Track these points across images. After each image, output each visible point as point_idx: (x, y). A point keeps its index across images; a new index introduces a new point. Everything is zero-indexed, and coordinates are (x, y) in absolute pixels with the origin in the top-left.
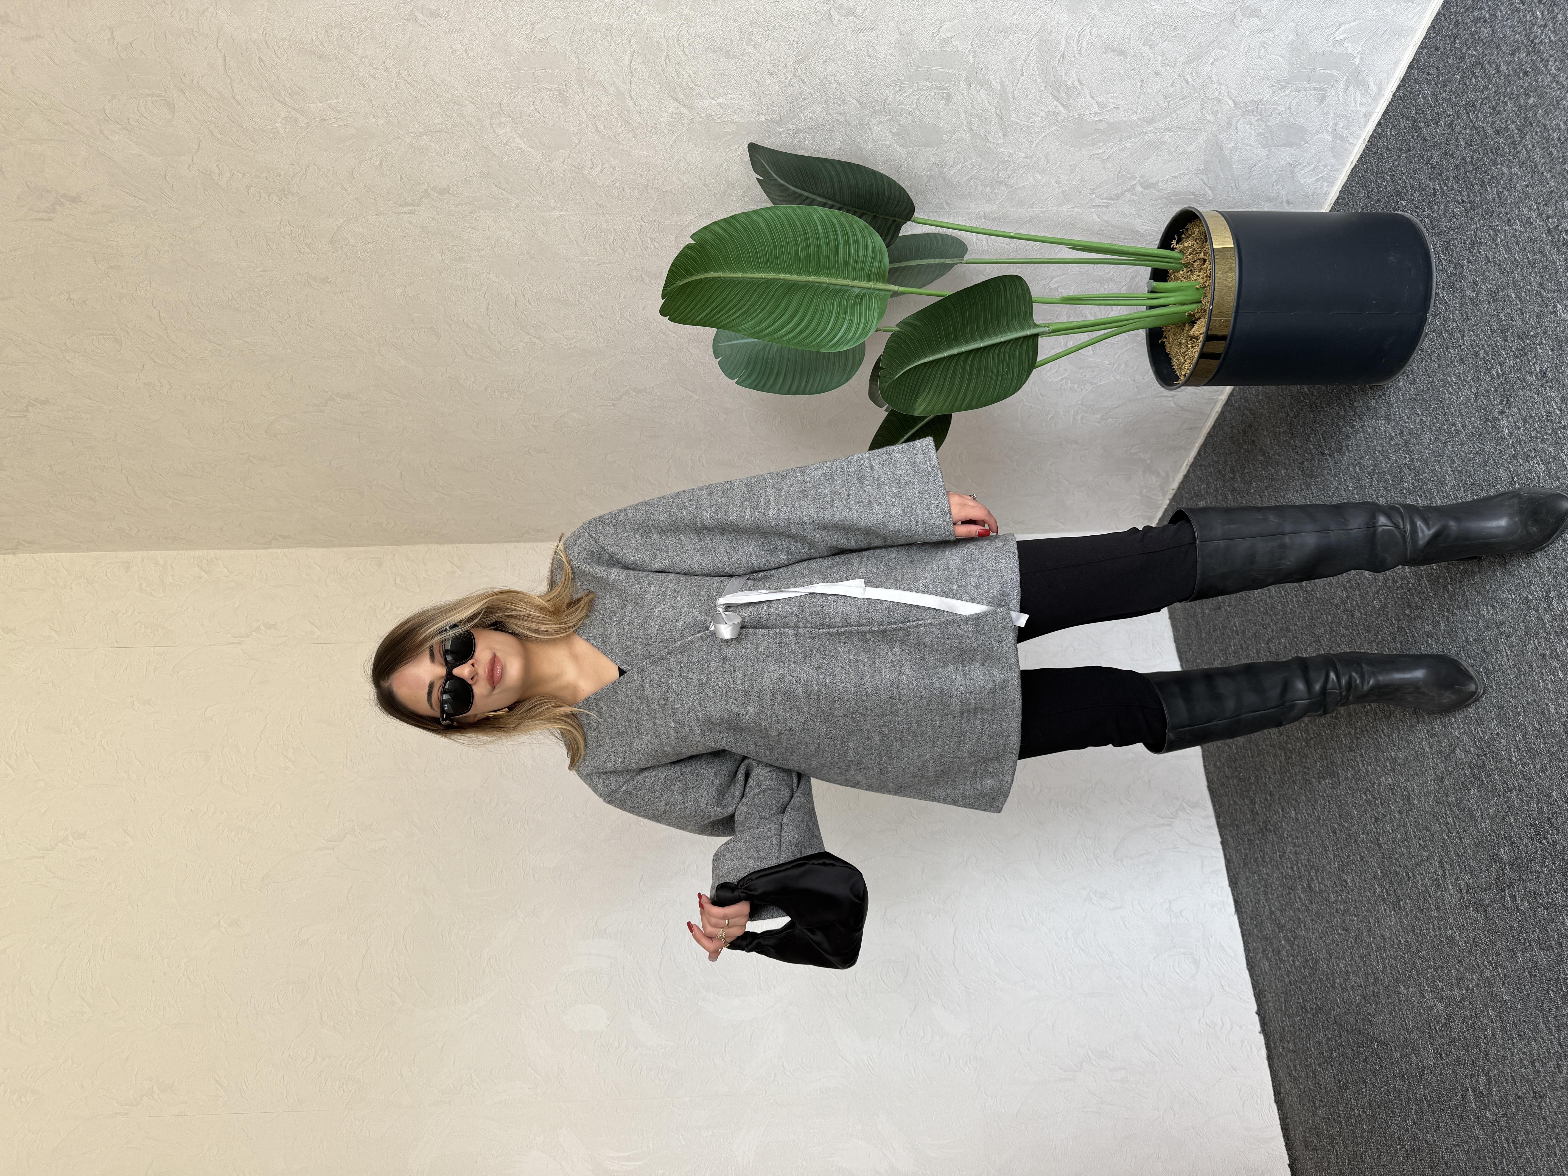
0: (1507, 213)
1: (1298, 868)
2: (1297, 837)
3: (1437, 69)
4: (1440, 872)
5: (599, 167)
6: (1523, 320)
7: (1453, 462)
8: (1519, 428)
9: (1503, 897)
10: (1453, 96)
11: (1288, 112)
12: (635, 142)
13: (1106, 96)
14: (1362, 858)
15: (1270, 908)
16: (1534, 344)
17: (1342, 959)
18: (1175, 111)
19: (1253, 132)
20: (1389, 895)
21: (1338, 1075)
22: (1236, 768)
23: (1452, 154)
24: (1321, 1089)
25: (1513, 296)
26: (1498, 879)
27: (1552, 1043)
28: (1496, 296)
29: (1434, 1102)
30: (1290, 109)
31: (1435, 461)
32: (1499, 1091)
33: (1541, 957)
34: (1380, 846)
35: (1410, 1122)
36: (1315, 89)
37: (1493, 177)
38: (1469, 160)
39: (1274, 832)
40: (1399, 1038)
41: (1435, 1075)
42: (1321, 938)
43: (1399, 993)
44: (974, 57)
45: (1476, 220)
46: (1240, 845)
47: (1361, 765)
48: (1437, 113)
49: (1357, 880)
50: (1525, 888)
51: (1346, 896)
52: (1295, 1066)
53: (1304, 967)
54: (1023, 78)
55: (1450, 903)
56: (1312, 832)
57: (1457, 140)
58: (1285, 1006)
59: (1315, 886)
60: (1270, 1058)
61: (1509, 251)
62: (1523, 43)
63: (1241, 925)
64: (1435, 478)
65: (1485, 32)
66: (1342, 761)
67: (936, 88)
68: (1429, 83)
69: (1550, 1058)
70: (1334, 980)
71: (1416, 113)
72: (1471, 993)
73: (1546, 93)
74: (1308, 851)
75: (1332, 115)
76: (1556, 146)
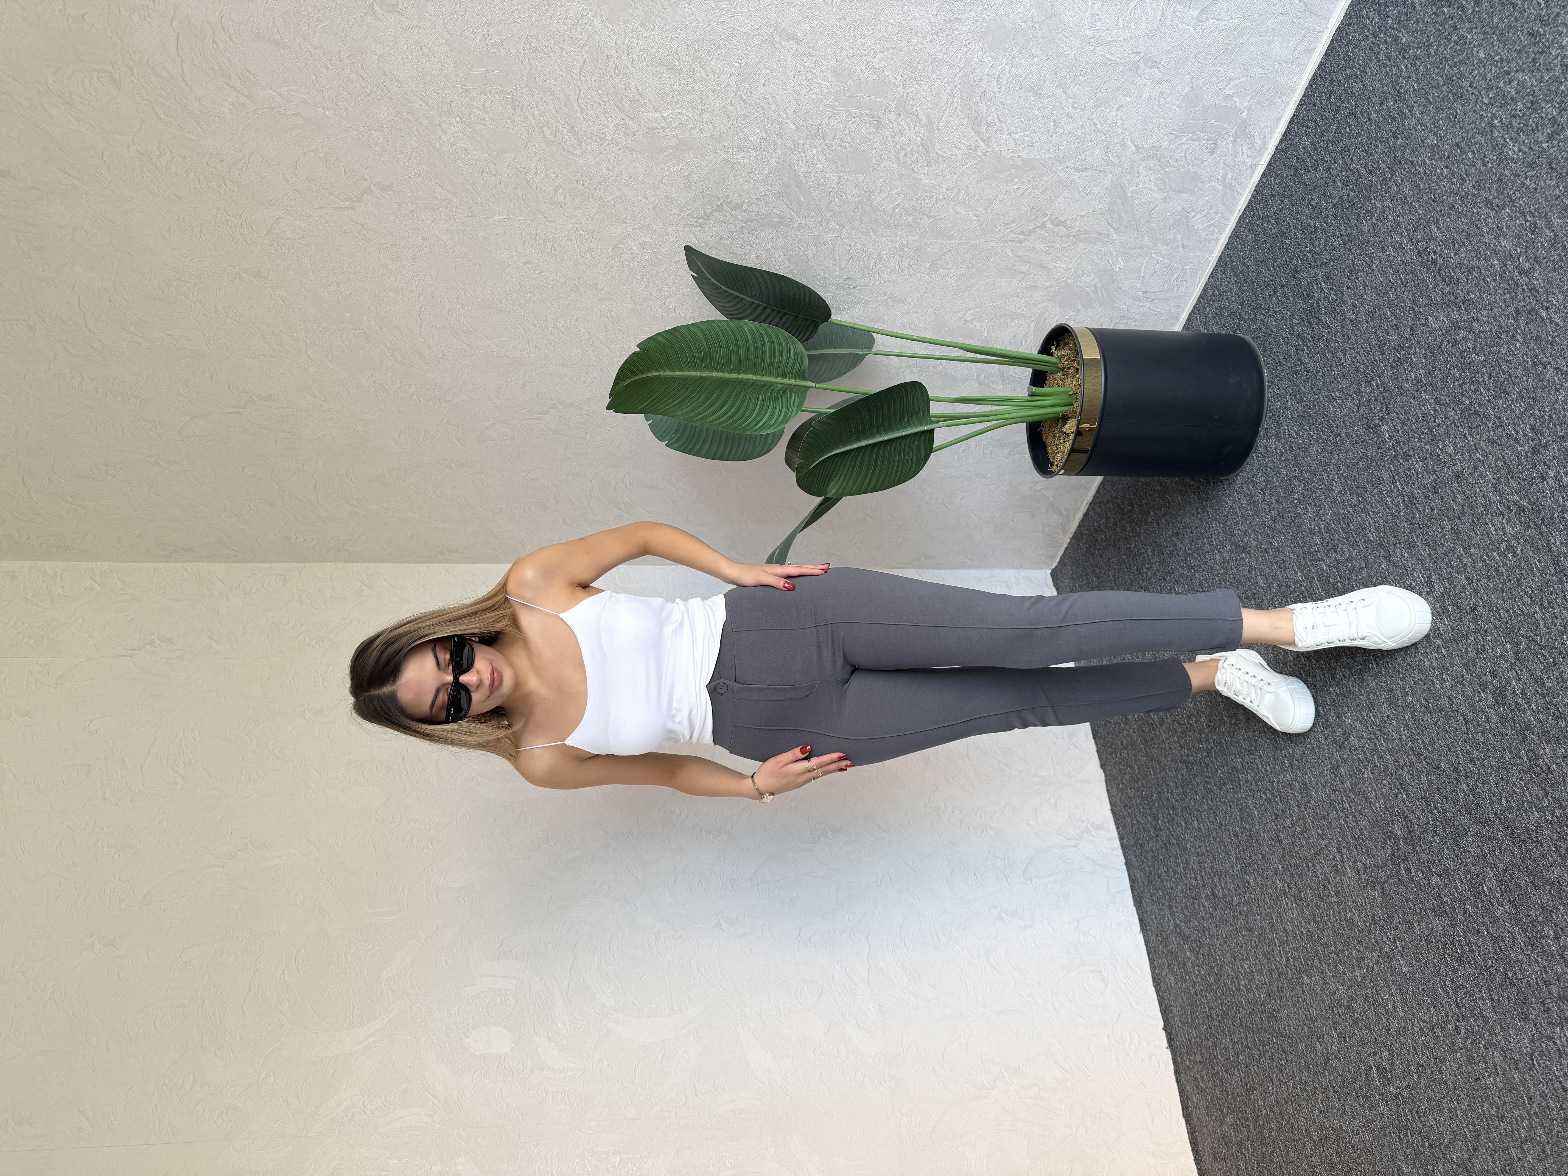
0: (1381, 242)
1: (1202, 877)
2: (1200, 847)
3: (1315, 122)
4: (1338, 858)
5: (543, 174)
6: (1398, 334)
7: (1339, 469)
8: (1398, 431)
9: (1398, 872)
10: (1330, 144)
11: (1184, 159)
12: (579, 150)
13: (1022, 134)
14: (1263, 856)
15: (1175, 922)
16: (1409, 354)
17: (1246, 960)
18: (1084, 152)
19: (1152, 177)
20: (1290, 888)
21: (1244, 1078)
22: (1139, 788)
23: (1331, 195)
24: (1228, 1095)
25: (1389, 314)
26: (1393, 855)
27: (1450, 1005)
28: (1373, 315)
29: (1340, 1087)
30: (1185, 156)
31: (1323, 470)
32: (1402, 1063)
33: (1437, 923)
34: (1280, 841)
35: (1316, 1112)
36: (1207, 139)
37: (1367, 212)
38: (1345, 198)
39: (1178, 844)
40: (1303, 1029)
41: (1339, 1059)
42: (1226, 942)
43: (1303, 983)
44: (904, 88)
45: (1353, 250)
46: (1143, 863)
47: (1260, 766)
48: (1315, 161)
49: (1259, 878)
50: (1419, 859)
51: (1250, 897)
52: (1202, 1077)
53: (1209, 975)
54: (947, 112)
55: (1349, 886)
56: (1215, 839)
57: (1334, 182)
58: (1192, 1017)
59: (1219, 892)
60: (1177, 1072)
61: (1383, 273)
62: (1390, 93)
63: (1147, 942)
64: (1323, 486)
65: (1357, 86)
66: (1242, 765)
67: (868, 116)
68: (1308, 135)
69: (1449, 1022)
70: (1239, 983)
71: (1297, 162)
72: (1371, 971)
73: (1412, 134)
74: (1211, 858)
75: (1222, 164)
76: (1421, 179)
